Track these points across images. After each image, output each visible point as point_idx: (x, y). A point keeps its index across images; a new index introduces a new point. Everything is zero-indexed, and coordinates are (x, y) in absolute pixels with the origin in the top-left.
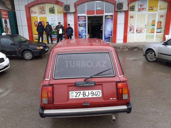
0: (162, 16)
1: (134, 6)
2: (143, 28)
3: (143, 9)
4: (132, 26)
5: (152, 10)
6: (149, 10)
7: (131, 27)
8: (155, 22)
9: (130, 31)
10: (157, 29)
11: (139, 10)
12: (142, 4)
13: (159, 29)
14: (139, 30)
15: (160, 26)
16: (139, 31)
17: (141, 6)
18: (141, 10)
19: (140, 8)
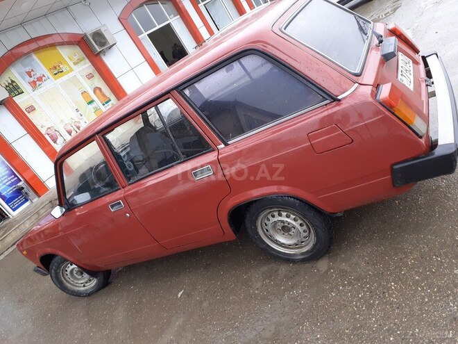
0: (90, 76)
1: (13, 82)
2: (77, 120)
3: (40, 79)
4: (49, 128)
5: (61, 72)
6: (55, 74)
7: (50, 132)
8: (88, 94)
9: (55, 142)
10: (104, 105)
11: (34, 85)
12: (28, 69)
13: (106, 103)
14: (72, 129)
15: (104, 95)
16: (74, 130)
17: (29, 74)
18: (38, 83)
19: (32, 79)
